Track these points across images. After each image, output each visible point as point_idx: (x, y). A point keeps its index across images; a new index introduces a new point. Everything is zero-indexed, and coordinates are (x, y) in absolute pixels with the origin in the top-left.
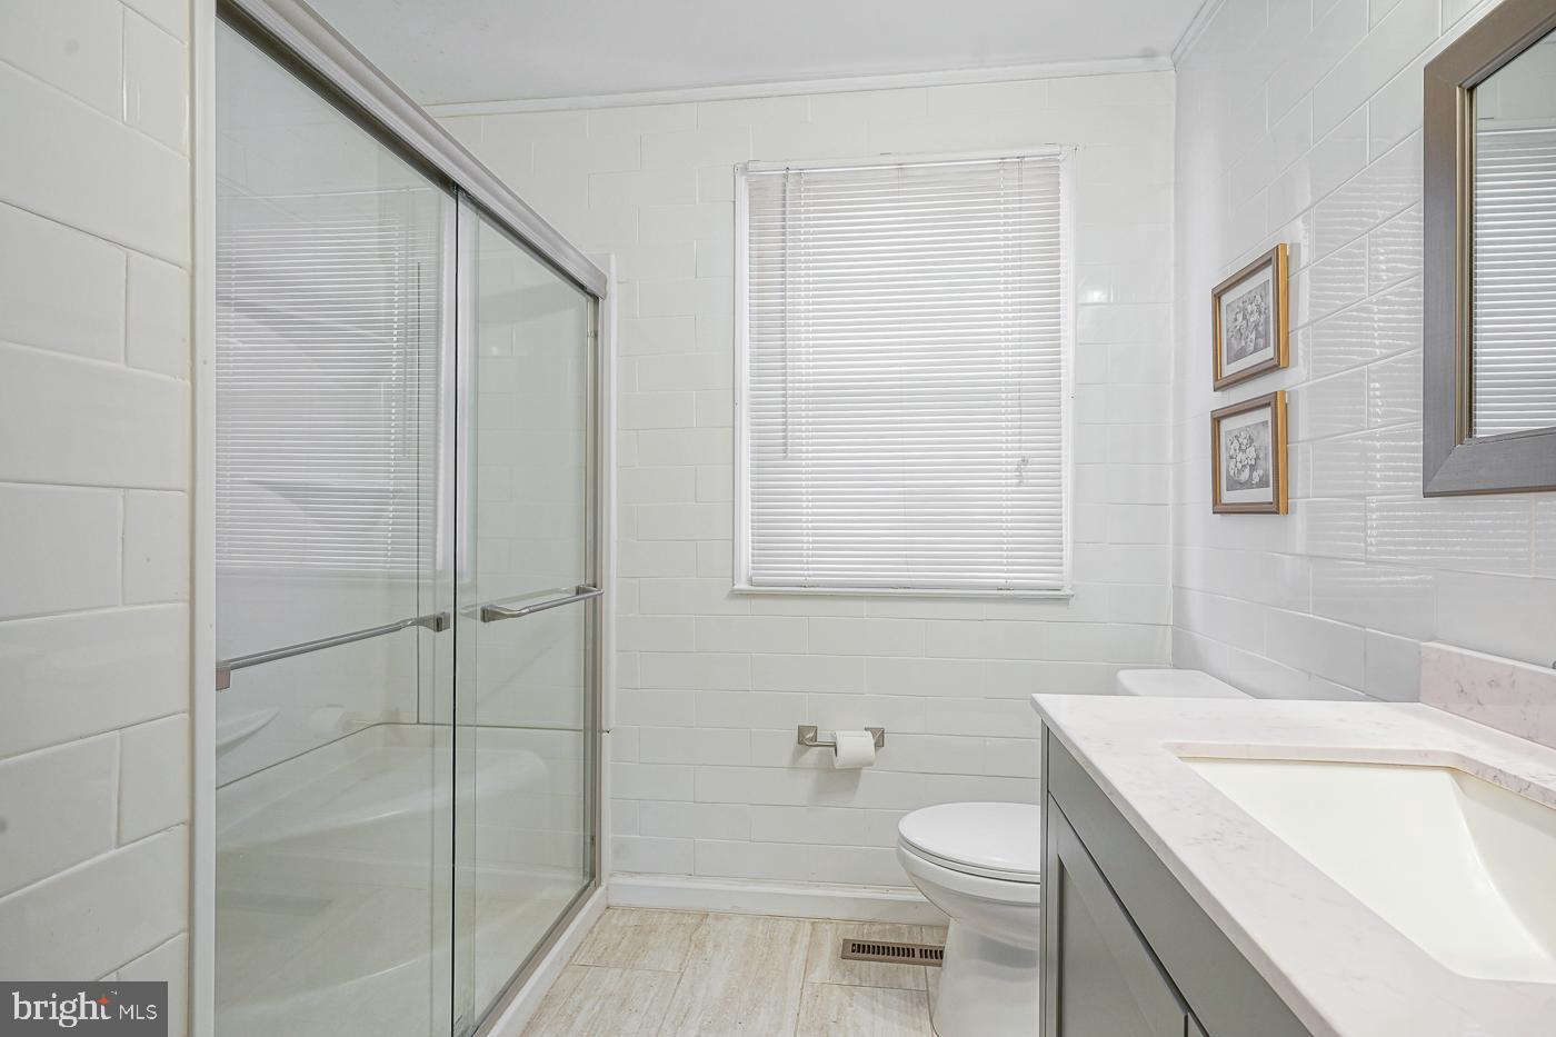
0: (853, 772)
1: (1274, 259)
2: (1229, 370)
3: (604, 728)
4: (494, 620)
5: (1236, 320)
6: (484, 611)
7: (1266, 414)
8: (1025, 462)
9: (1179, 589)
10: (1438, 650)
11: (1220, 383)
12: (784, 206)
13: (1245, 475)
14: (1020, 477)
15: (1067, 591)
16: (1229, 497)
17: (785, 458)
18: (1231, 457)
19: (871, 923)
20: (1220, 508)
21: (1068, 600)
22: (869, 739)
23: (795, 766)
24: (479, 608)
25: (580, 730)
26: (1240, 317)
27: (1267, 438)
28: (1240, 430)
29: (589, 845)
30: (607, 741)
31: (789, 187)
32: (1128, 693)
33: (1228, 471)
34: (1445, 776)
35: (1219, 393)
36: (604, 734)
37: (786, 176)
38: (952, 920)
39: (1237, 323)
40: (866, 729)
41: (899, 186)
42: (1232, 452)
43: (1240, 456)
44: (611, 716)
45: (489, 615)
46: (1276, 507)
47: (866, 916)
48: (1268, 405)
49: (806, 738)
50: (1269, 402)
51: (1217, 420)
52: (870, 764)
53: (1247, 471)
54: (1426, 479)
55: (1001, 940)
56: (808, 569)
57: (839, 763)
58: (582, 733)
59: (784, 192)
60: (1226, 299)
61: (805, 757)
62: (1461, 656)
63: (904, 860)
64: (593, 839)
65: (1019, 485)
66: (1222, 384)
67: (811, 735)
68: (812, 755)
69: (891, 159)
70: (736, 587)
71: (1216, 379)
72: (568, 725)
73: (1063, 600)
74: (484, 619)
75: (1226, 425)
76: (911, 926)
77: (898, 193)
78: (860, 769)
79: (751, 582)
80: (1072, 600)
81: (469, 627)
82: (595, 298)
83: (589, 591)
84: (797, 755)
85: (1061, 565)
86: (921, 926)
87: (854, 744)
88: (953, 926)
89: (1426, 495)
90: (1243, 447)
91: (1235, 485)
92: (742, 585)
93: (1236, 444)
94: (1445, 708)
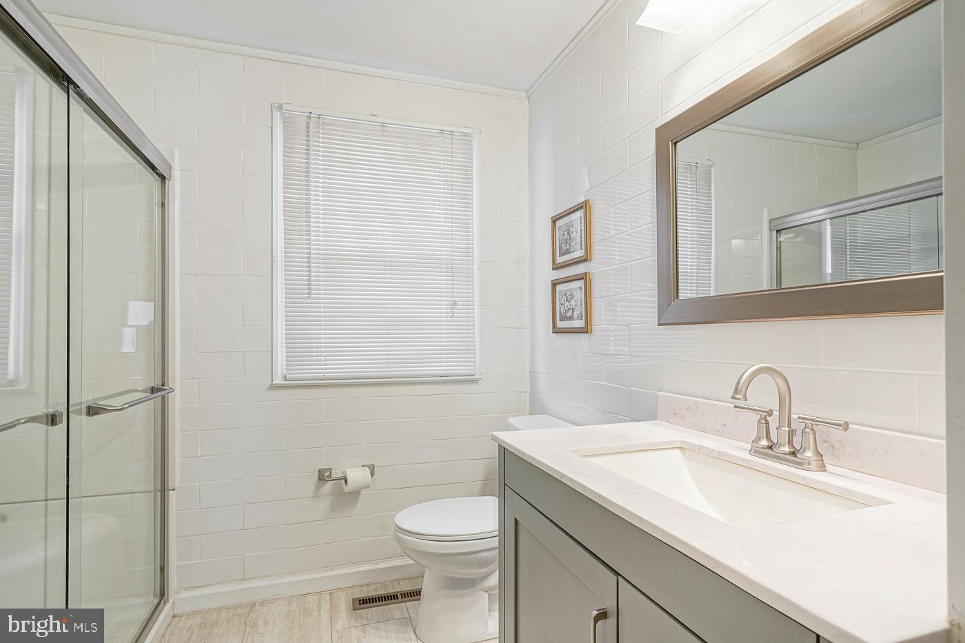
0: (356, 494)
1: (584, 207)
2: (560, 260)
3: (170, 488)
4: (98, 414)
5: (564, 234)
6: (89, 408)
7: (581, 283)
8: (455, 304)
9: (533, 373)
10: (664, 396)
11: (556, 266)
12: (308, 136)
13: (569, 314)
14: (453, 313)
15: (477, 376)
16: (560, 324)
17: (309, 298)
18: (562, 304)
19: (368, 585)
20: (557, 331)
21: (478, 381)
22: (368, 471)
23: (316, 495)
24: (84, 406)
25: (152, 492)
26: (566, 233)
27: (580, 296)
28: (567, 291)
29: (159, 574)
30: (173, 497)
31: (311, 124)
32: (516, 429)
33: (560, 312)
34: (677, 452)
35: (555, 271)
36: (171, 492)
37: (309, 117)
38: (427, 570)
39: (565, 236)
40: (363, 466)
41: (383, 136)
42: (562, 302)
43: (567, 304)
44: (176, 477)
45: (92, 411)
46: (586, 330)
47: (365, 581)
48: (582, 279)
49: (323, 476)
50: (583, 277)
51: (554, 284)
52: (368, 487)
53: (571, 311)
54: (659, 318)
55: (459, 576)
56: (326, 369)
57: (347, 489)
58: (153, 494)
59: (308, 127)
60: (558, 223)
61: (322, 489)
62: (675, 398)
63: (399, 540)
64: (162, 569)
65: (452, 317)
66: (556, 267)
67: (329, 473)
68: (328, 486)
69: (378, 119)
70: (274, 382)
71: (554, 264)
72: (142, 489)
73: (475, 381)
74: (89, 414)
75: (559, 288)
76: (392, 581)
77: (382, 140)
78: (360, 491)
79: (285, 378)
80: (480, 381)
81: (80, 422)
82: (163, 178)
83: (158, 390)
84: (318, 488)
85: (475, 362)
86: (398, 580)
87: (357, 476)
88: (427, 574)
89: (659, 325)
90: (569, 299)
91: (563, 318)
92: (278, 380)
93: (565, 298)
94: (668, 422)
